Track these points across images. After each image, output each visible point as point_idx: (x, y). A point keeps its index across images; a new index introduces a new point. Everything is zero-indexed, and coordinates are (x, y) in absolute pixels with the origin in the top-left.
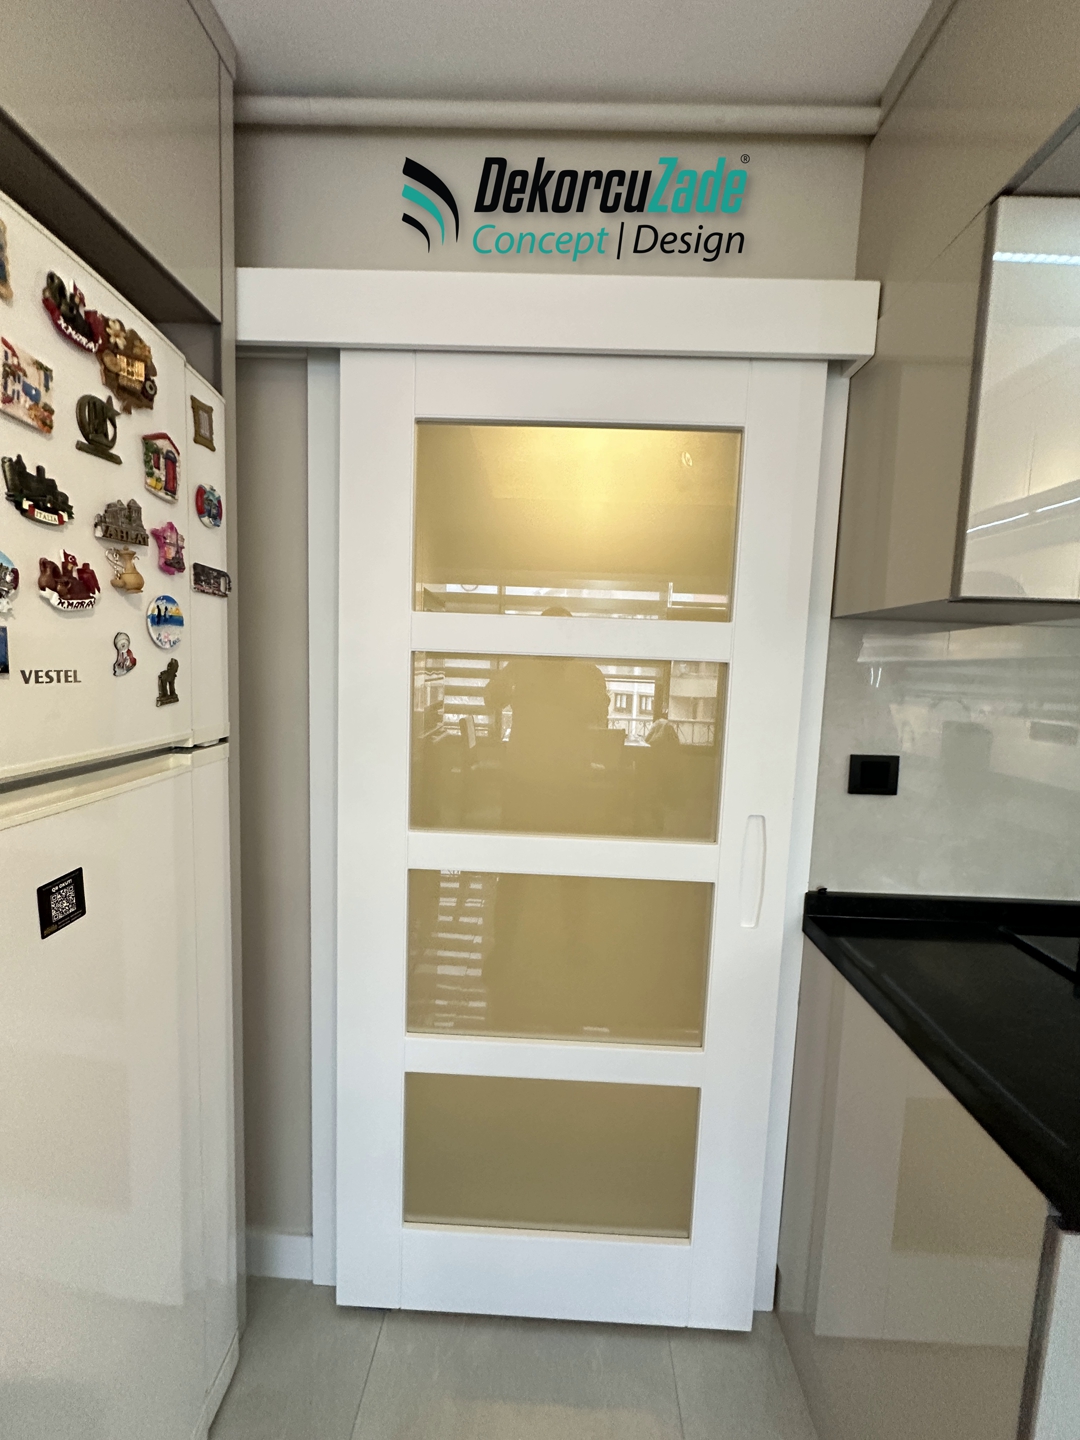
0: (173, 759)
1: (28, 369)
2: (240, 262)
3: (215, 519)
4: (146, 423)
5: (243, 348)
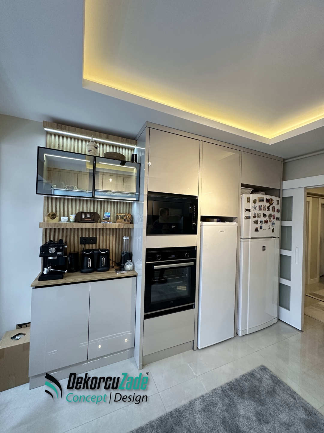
1: (265, 206)
2: (283, 180)
3: (279, 212)
4: (272, 206)
5: (283, 190)
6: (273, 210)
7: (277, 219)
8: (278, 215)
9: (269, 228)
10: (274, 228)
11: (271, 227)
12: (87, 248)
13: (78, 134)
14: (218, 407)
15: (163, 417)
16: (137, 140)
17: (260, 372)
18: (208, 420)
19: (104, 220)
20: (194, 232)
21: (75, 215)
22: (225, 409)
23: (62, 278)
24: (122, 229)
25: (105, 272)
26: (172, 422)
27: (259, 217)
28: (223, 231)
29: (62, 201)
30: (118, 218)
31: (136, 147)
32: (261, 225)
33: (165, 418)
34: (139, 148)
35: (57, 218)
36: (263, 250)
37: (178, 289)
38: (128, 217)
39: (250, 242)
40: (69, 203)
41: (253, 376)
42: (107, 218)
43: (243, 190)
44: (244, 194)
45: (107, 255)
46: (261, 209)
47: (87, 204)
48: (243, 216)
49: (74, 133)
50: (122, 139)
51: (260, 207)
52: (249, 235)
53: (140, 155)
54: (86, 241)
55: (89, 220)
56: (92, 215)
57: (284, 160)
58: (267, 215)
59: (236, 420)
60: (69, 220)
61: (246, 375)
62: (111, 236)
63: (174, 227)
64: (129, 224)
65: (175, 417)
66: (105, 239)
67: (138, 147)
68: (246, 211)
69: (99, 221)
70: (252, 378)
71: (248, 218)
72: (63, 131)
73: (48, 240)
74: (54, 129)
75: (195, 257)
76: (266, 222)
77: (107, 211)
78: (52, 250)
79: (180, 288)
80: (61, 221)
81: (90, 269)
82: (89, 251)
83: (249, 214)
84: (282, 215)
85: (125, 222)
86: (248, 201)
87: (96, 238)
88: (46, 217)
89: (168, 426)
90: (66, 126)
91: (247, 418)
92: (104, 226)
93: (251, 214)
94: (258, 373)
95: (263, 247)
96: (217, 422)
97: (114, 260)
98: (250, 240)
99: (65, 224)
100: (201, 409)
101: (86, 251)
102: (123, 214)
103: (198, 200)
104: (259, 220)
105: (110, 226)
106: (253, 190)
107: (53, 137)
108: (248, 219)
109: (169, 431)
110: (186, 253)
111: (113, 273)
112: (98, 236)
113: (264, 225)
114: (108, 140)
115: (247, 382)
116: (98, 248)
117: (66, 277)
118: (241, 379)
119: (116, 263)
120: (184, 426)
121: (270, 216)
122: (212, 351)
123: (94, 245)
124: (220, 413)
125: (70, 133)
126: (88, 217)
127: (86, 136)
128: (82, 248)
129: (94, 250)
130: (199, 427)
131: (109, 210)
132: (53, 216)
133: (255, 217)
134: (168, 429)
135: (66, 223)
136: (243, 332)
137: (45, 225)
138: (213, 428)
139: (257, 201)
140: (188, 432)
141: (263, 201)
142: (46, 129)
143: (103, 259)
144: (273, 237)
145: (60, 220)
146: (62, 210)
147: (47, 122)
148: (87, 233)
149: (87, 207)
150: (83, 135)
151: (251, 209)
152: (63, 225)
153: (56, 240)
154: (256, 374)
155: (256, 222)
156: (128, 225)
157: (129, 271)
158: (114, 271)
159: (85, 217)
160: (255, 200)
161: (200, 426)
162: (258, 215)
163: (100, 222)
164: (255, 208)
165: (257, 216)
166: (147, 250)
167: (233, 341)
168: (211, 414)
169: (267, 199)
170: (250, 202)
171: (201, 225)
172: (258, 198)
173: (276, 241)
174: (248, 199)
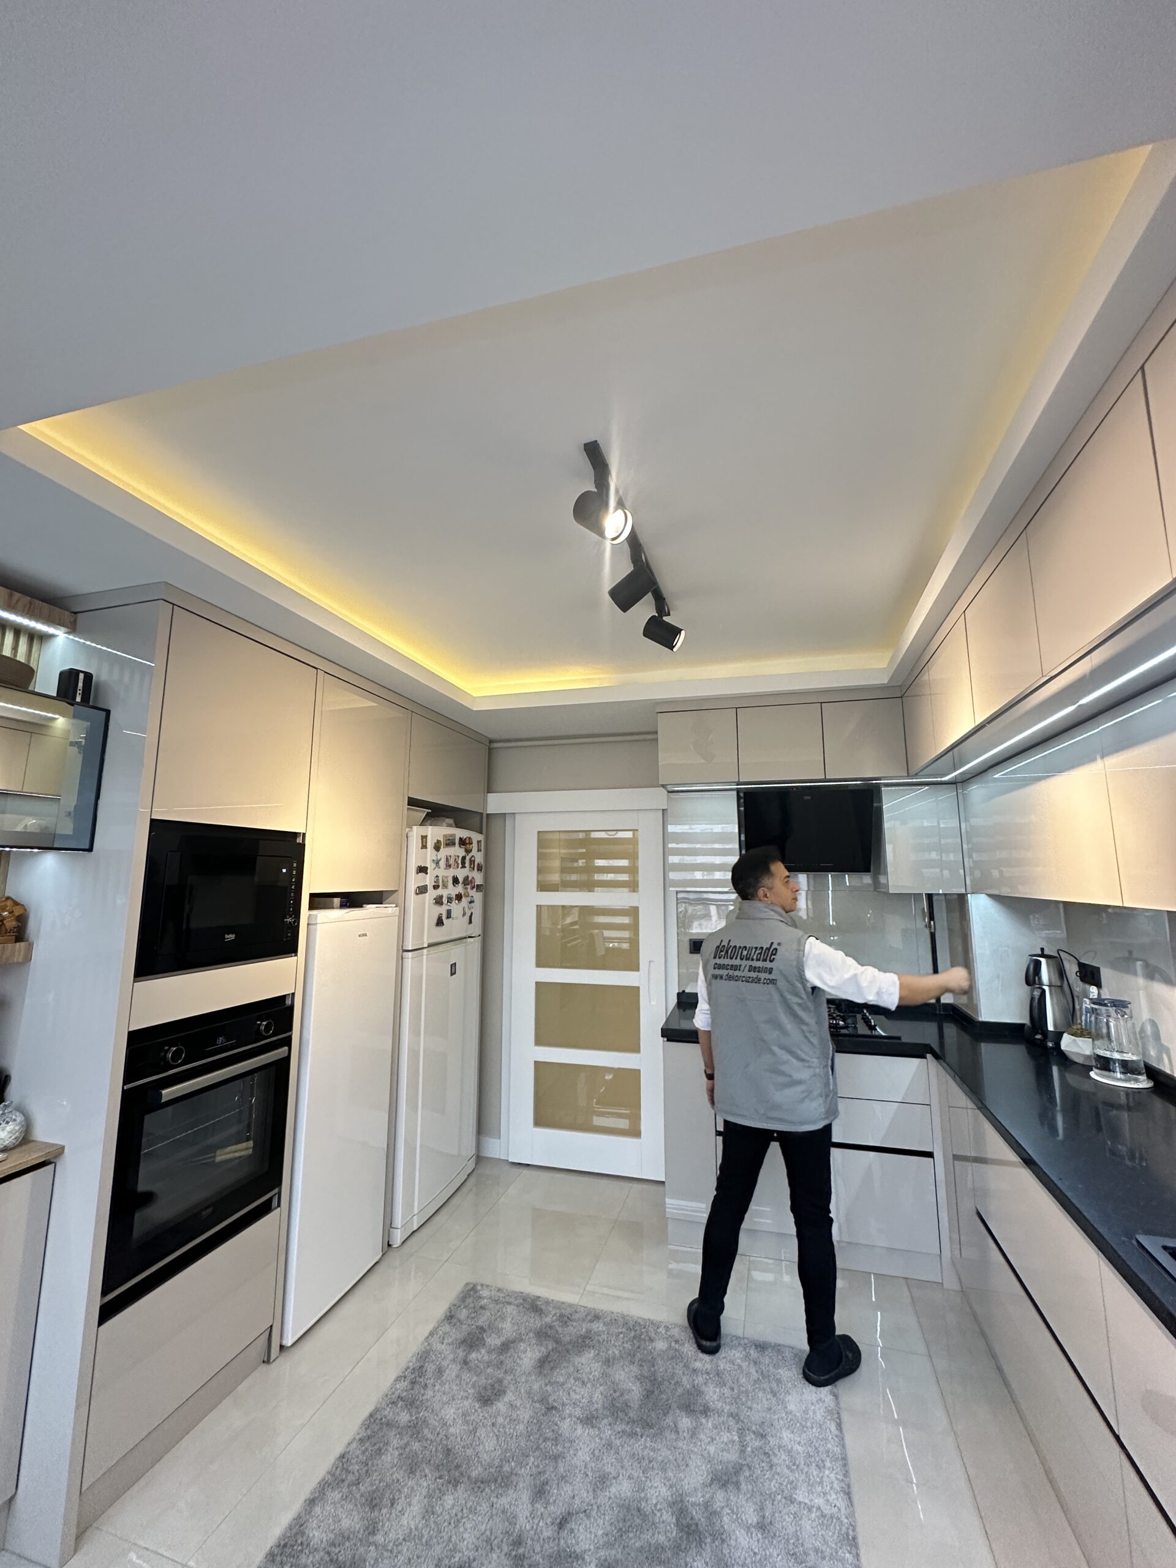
0: (469, 940)
1: (457, 858)
2: (488, 792)
3: (481, 870)
4: (470, 855)
5: (488, 816)
6: (472, 866)
7: (479, 888)
8: (478, 878)
9: (464, 915)
10: (472, 914)
11: (467, 910)
16: (76, 614)
17: (466, 1299)
20: (291, 948)
27: (445, 886)
28: (365, 935)
31: (67, 636)
32: (449, 908)
34: (82, 641)
36: (452, 974)
37: (218, 1159)
38: (11, 912)
39: (425, 957)
41: (452, 1320)
43: (411, 814)
44: (414, 827)
48: (412, 887)
51: (447, 860)
52: (423, 939)
57: (491, 741)
58: (461, 880)
59: (442, 1439)
61: (438, 1327)
63: (231, 937)
64: (8, 946)
68: (417, 873)
71: (422, 890)
75: (290, 1027)
76: (459, 897)
79: (226, 1154)
83: (425, 878)
84: (486, 877)
86: (424, 847)
91: (463, 1415)
93: (429, 880)
96: (398, 1481)
98: (425, 951)
103: (303, 846)
104: (445, 893)
106: (427, 815)
108: (422, 893)
110: (263, 1021)
113: (454, 906)
118: (428, 1344)
121: (467, 881)
133: (436, 887)
136: (405, 1229)
139: (442, 847)
141: (454, 844)
144: (469, 937)
151: (428, 865)
154: (457, 1311)
155: (439, 901)
157: (7, 1149)
160: (439, 842)
162: (443, 882)
164: (437, 863)
165: (441, 884)
166: (134, 1036)
167: (380, 1268)
169: (461, 839)
170: (426, 848)
171: (308, 924)
172: (445, 836)
173: (475, 945)
174: (424, 838)
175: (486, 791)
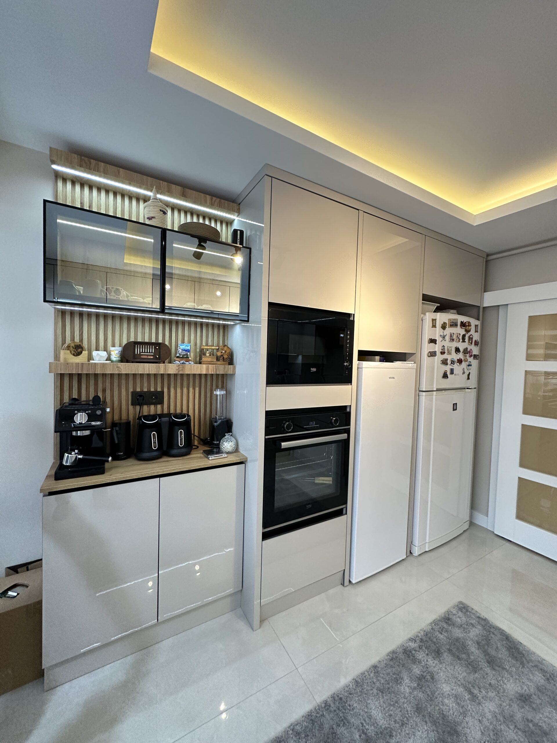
0: (467, 390)
1: (459, 335)
2: (485, 291)
3: (477, 345)
4: (469, 334)
5: (484, 308)
6: (470, 341)
7: (475, 357)
8: (475, 351)
9: (464, 373)
10: (470, 373)
11: (466, 370)
12: (145, 413)
13: (123, 183)
14: (404, 684)
15: (313, 714)
16: (239, 204)
17: (460, 612)
18: (392, 708)
19: (178, 357)
20: (347, 379)
21: (120, 349)
22: (416, 685)
23: (103, 472)
24: (212, 375)
25: (185, 457)
26: (331, 721)
27: (449, 353)
28: (394, 378)
29: (93, 320)
30: (205, 354)
31: (238, 218)
32: (452, 367)
33: (318, 715)
34: (243, 220)
35: (85, 353)
36: (454, 410)
37: (316, 481)
38: (225, 351)
39: (434, 397)
40: (107, 324)
41: (450, 622)
42: (184, 355)
43: (425, 306)
44: (427, 314)
45: (187, 425)
46: (453, 340)
47: (143, 326)
48: (426, 351)
49: (116, 180)
50: (212, 199)
51: (451, 336)
52: (433, 385)
53: (248, 234)
54: (143, 399)
55: (149, 357)
56: (155, 348)
57: (488, 255)
58: (462, 350)
59: (439, 703)
60: (109, 359)
61: (439, 621)
62: (191, 390)
63: (314, 370)
64: (227, 366)
65: (335, 711)
66: (179, 394)
67: (240, 219)
68: (429, 343)
69: (167, 361)
70: (449, 625)
71: (432, 354)
72: (92, 174)
73: (66, 399)
74: (73, 168)
75: (349, 424)
76: (460, 361)
77: (183, 342)
78: (81, 418)
79: (319, 480)
80: (93, 360)
81: (155, 454)
82: (153, 417)
83: (435, 347)
84: (481, 350)
85: (219, 363)
86: (434, 326)
87: (162, 392)
88: (62, 352)
89: (325, 729)
90: (100, 163)
91: (456, 696)
92: (181, 369)
93: (437, 348)
94: (457, 616)
95: (454, 404)
96: (407, 711)
97: (196, 433)
98: (435, 393)
99: (103, 365)
100: (376, 691)
101: (147, 418)
102: (213, 348)
103: (353, 321)
104: (449, 358)
105: (191, 369)
106: (437, 307)
107: (69, 185)
108: (432, 356)
109: (328, 738)
110: (333, 417)
111: (201, 458)
112: (166, 390)
113: (456, 367)
114: (184, 200)
115: (443, 633)
116: (166, 411)
117: (111, 468)
118: (432, 629)
119: (201, 440)
120: (353, 725)
121: (466, 351)
122: (373, 584)
123: (159, 407)
124: (410, 693)
125: (108, 178)
126: (147, 352)
127: (140, 187)
128: (135, 414)
129: (161, 416)
130: (378, 723)
131: (186, 339)
132: (77, 350)
133: (443, 353)
134: (326, 735)
135: (106, 364)
136: (420, 548)
137: (63, 367)
138: (403, 721)
139: (447, 327)
140: (362, 735)
141: (456, 325)
142: (55, 167)
143: (181, 432)
144: (467, 388)
145: (90, 357)
146: (92, 338)
147: (57, 150)
148: (145, 385)
149: (143, 334)
150: (134, 186)
151: (437, 338)
152: (99, 367)
153: (84, 398)
154: (454, 618)
155: (444, 362)
156: (224, 368)
157: (228, 453)
158: (202, 455)
159: (142, 352)
160: (445, 323)
161: (381, 722)
162: (448, 350)
163: (170, 362)
165: (446, 351)
166: (268, 414)
167: (405, 564)
168: (396, 696)
169: (462, 322)
170: (436, 327)
171: (358, 368)
172: (449, 320)
173: (472, 395)
174: (434, 321)
175: (483, 291)
